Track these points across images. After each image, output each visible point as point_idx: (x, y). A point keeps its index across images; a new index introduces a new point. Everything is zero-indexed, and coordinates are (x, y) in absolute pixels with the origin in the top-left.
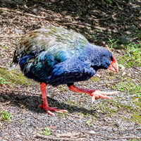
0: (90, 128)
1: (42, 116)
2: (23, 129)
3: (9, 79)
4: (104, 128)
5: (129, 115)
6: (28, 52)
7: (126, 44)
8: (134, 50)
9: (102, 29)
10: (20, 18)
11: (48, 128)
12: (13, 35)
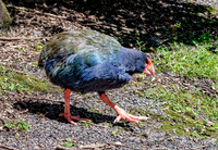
0: (116, 139)
1: (63, 126)
2: (42, 140)
3: (27, 85)
4: (132, 138)
5: (159, 125)
6: (55, 56)
7: (156, 46)
8: (165, 53)
9: (129, 30)
10: (39, 18)
11: (69, 139)
12: (31, 37)
